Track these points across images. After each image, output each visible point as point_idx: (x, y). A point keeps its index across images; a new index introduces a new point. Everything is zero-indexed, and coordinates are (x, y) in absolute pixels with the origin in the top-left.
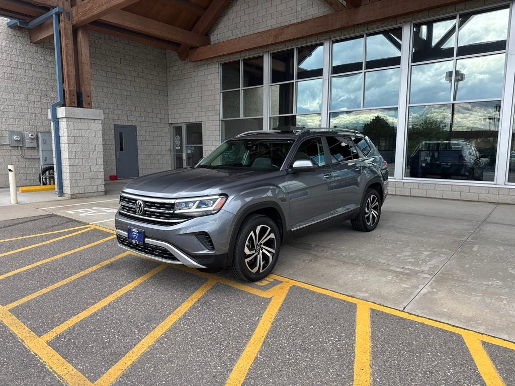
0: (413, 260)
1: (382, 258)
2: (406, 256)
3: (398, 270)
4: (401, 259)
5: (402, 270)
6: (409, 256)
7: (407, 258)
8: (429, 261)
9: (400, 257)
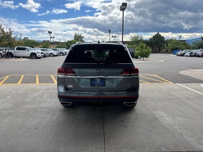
2: (46, 95)
5: (48, 90)
9: (48, 94)
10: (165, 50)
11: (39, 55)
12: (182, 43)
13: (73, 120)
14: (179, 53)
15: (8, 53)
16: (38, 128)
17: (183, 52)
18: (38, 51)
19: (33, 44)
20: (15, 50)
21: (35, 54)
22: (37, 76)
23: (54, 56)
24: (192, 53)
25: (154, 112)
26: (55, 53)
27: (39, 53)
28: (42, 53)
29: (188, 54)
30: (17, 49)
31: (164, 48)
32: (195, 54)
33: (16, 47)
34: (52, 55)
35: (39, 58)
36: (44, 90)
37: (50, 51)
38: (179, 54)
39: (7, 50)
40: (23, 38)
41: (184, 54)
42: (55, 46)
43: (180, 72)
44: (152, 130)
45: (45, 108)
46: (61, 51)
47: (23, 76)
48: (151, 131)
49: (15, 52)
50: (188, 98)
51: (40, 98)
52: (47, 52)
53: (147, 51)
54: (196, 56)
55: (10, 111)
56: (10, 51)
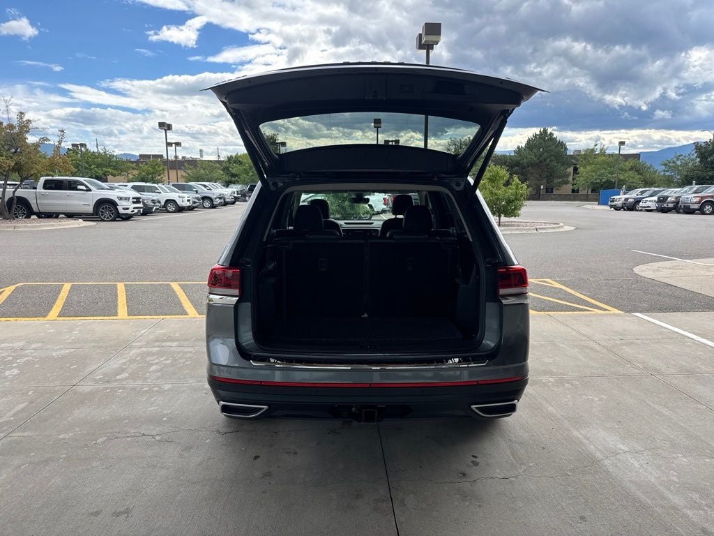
0: (148, 359)
1: (191, 352)
2: (157, 364)
3: (168, 344)
4: (165, 358)
5: (163, 344)
6: (153, 364)
7: (157, 361)
8: (125, 364)
9: (165, 360)
10: (567, 189)
11: (125, 206)
12: (628, 164)
13: (268, 475)
14: (620, 198)
15: (11, 200)
16: (127, 511)
17: (633, 195)
18: (122, 192)
19: (105, 167)
20: (40, 189)
21: (112, 203)
22: (121, 287)
23: (180, 209)
24: (665, 198)
25: (576, 433)
26: (183, 198)
27: (127, 199)
28: (137, 200)
29: (651, 202)
30: (48, 186)
31: (567, 183)
32: (677, 202)
33: (42, 180)
34: (171, 207)
35: (127, 218)
36: (148, 344)
37: (165, 192)
38: (619, 203)
39: (10, 190)
40: (67, 145)
41: (638, 201)
42: (181, 173)
43: (637, 270)
44: (587, 514)
45: (156, 420)
46: (206, 192)
47: (67, 287)
48: (582, 518)
49: (37, 195)
50: (690, 373)
51: (133, 376)
52: (154, 196)
53: (511, 191)
54: (679, 208)
55: (16, 435)
56: (21, 192)
